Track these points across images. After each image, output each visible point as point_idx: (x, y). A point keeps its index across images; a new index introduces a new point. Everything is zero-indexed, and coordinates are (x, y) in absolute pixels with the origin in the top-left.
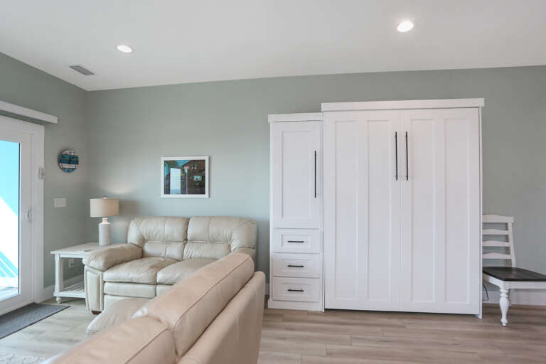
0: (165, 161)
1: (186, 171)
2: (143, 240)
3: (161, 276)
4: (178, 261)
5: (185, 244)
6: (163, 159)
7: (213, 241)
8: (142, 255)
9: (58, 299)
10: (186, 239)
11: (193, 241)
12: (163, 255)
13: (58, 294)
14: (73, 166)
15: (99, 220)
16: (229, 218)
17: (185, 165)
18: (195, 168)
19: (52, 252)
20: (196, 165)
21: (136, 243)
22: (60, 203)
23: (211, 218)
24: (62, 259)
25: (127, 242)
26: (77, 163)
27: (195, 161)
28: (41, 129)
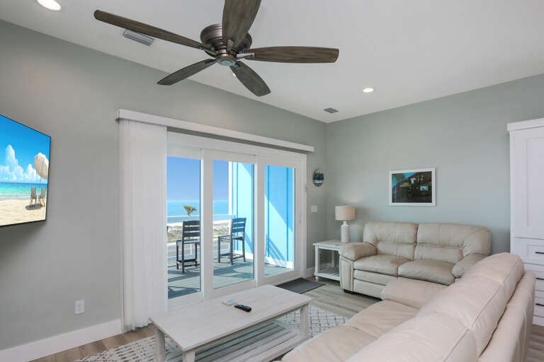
0: (393, 175)
1: (413, 182)
2: (377, 241)
3: (401, 270)
4: (410, 260)
5: (415, 246)
6: (391, 173)
7: (443, 246)
8: (376, 253)
9: (317, 278)
10: (416, 242)
11: (423, 244)
12: (395, 254)
13: (317, 274)
14: (320, 182)
15: (341, 222)
16: (459, 225)
17: (412, 177)
18: (422, 179)
19: (314, 244)
20: (422, 176)
21: (371, 243)
22: (314, 209)
23: (440, 224)
24: (320, 250)
25: (362, 241)
26: (323, 179)
27: (421, 173)
28: (304, 156)
